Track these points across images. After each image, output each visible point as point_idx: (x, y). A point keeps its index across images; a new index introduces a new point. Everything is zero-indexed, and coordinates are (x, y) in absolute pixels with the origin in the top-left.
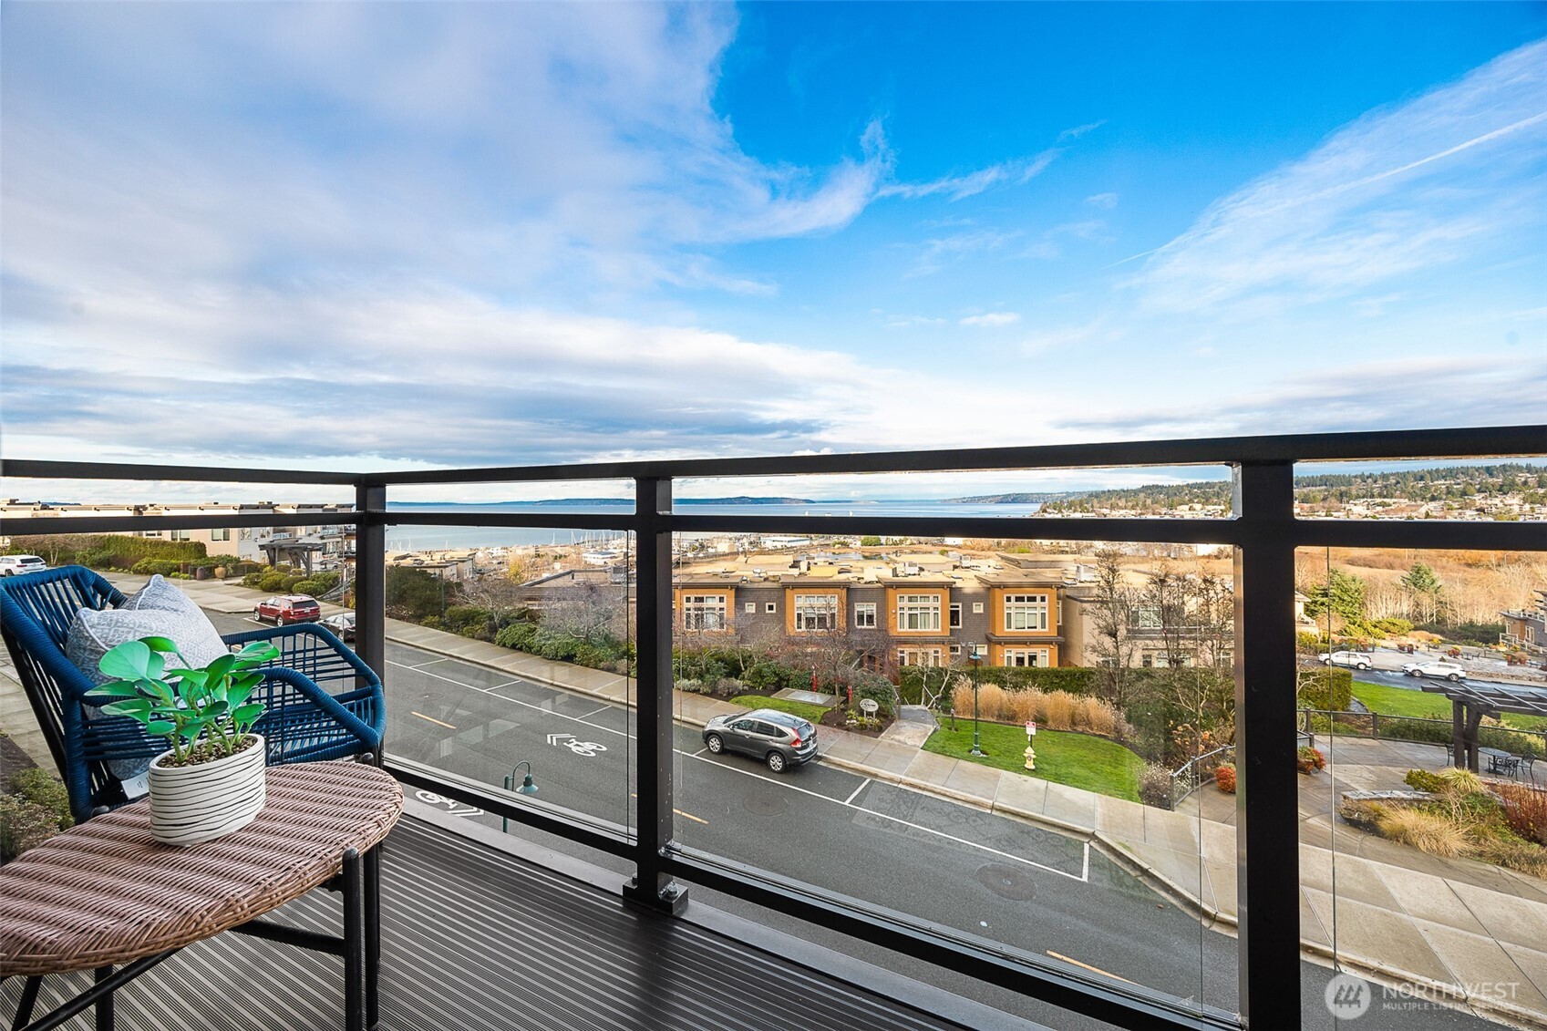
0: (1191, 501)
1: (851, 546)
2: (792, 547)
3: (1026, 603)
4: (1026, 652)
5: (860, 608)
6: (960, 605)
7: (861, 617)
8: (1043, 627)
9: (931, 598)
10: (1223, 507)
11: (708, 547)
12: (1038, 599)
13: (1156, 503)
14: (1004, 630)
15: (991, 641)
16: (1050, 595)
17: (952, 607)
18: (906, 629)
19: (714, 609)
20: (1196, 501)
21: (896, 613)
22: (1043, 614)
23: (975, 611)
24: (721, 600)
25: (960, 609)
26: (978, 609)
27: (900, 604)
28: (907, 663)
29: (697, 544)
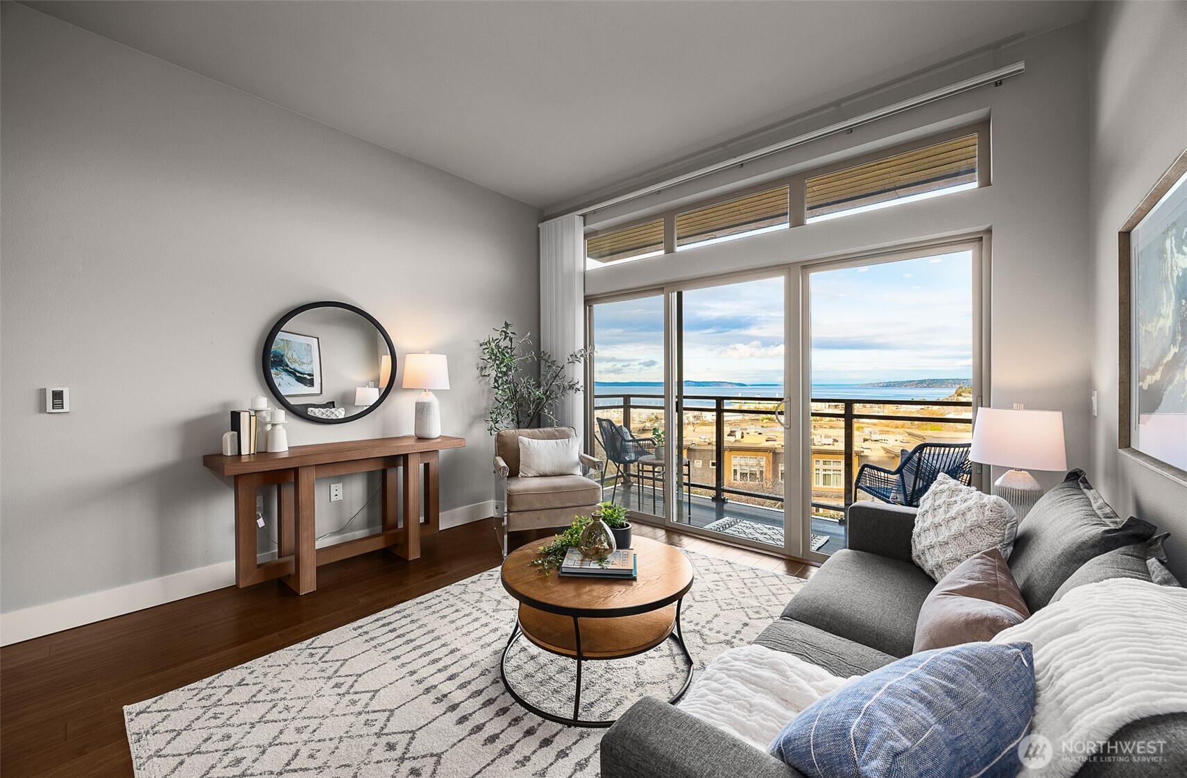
18: (821, 485)
21: (812, 472)
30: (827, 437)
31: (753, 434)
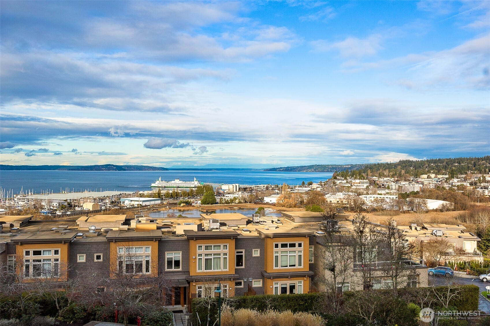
0: (429, 172)
1: (193, 204)
2: (146, 206)
3: (288, 249)
4: (288, 283)
5: (170, 255)
6: (244, 251)
7: (170, 263)
8: (300, 265)
9: (222, 247)
10: (447, 176)
11: (75, 206)
12: (297, 245)
13: (408, 173)
14: (273, 269)
15: (264, 276)
16: (305, 242)
17: (237, 252)
18: (203, 270)
19: (50, 260)
20: (432, 171)
21: (196, 258)
22: (300, 256)
23: (254, 255)
24: (56, 252)
25: (243, 254)
26: (256, 253)
27: (199, 252)
28: (203, 296)
29: (66, 204)
30: (215, 221)
31: (144, 222)
